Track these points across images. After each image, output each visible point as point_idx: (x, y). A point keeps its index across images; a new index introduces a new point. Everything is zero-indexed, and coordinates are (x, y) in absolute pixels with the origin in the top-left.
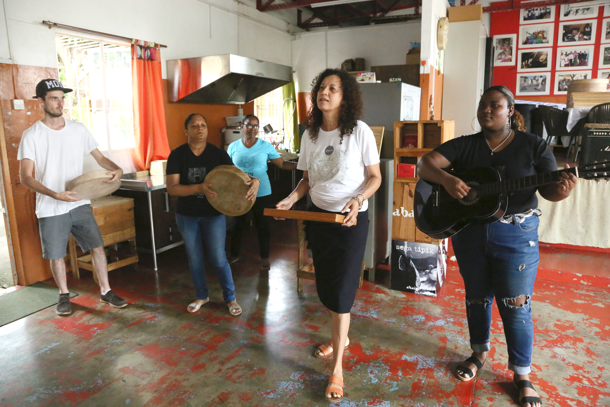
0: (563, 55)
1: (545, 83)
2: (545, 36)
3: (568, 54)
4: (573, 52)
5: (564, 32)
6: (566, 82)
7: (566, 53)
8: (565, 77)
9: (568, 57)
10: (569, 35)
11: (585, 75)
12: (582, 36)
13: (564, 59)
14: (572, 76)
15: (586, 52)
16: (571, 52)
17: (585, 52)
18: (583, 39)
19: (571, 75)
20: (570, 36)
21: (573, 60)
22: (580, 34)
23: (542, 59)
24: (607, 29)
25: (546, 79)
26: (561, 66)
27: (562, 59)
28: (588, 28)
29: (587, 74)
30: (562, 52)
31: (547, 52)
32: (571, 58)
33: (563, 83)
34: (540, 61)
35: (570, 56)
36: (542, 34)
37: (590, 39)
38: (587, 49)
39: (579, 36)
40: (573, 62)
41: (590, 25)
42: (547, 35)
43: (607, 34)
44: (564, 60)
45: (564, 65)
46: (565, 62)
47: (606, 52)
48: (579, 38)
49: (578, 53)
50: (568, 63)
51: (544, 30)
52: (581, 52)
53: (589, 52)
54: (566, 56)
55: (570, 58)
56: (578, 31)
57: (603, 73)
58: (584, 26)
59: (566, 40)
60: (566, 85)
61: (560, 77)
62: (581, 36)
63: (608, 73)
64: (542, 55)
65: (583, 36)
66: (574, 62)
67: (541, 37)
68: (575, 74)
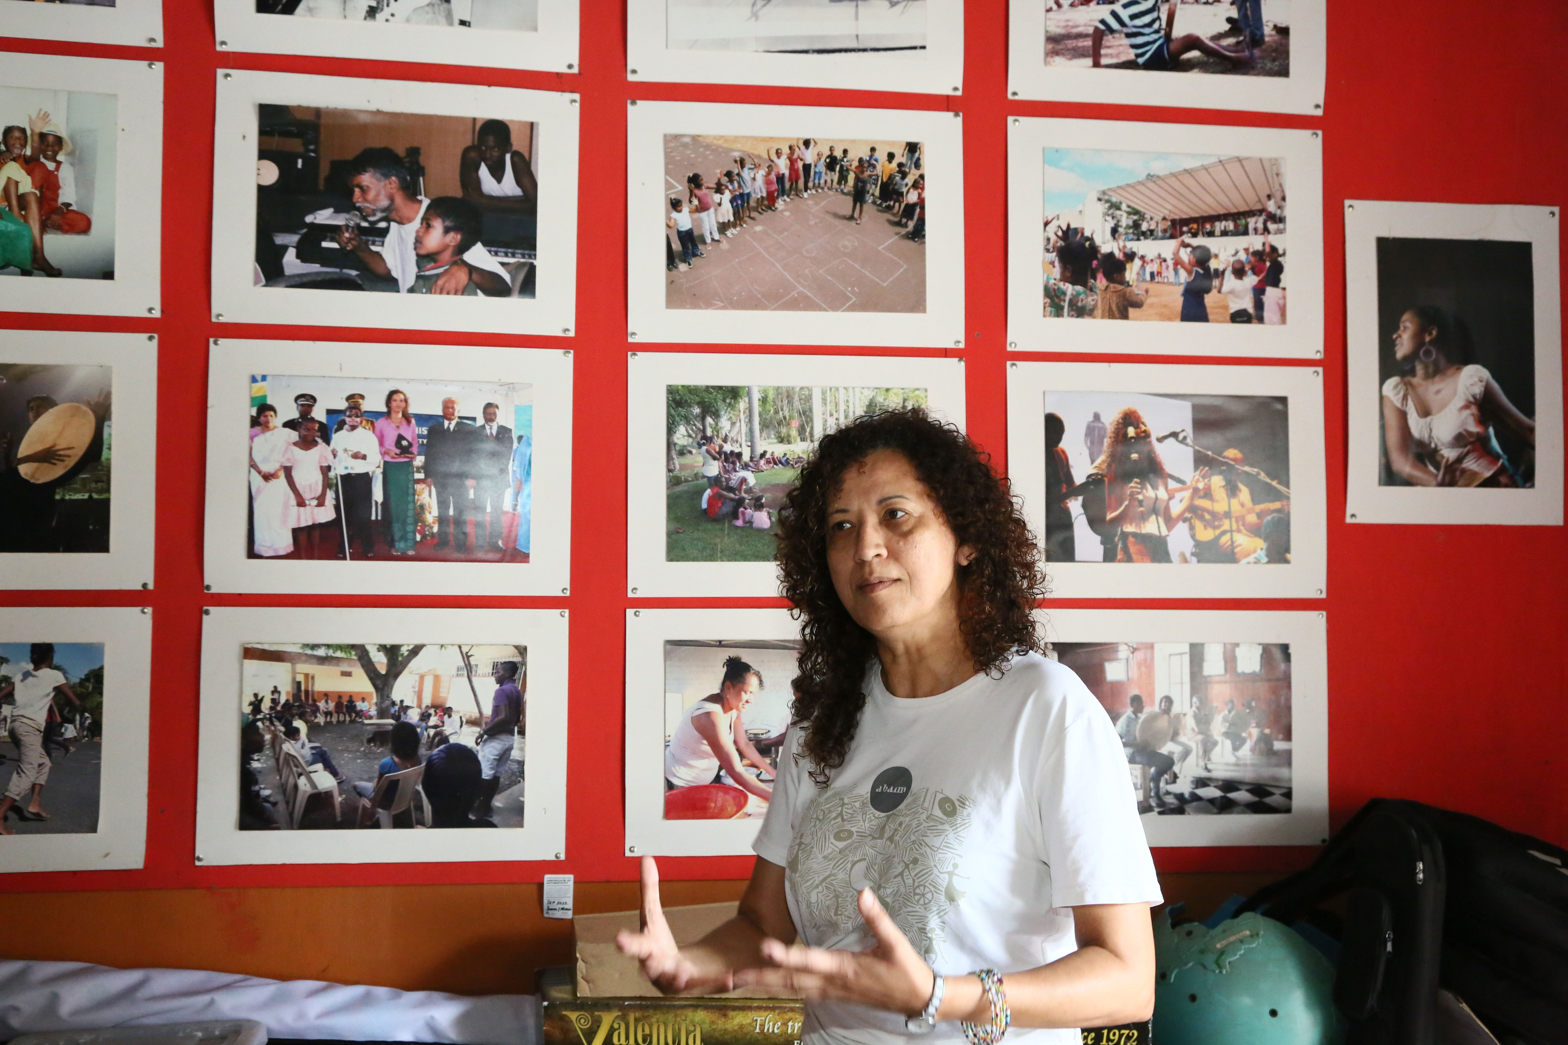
0: (277, 421)
1: (96, 729)
2: (68, 194)
3: (319, 414)
4: (374, 403)
5: (271, 174)
6: (314, 730)
7: (306, 401)
8: (303, 668)
9: (319, 453)
10: (324, 217)
11: (509, 655)
12: (454, 238)
13: (288, 471)
14: (380, 660)
15: (503, 418)
16: (354, 400)
17: (489, 411)
18: (462, 276)
19: (361, 652)
20: (332, 231)
21: (378, 494)
22: (427, 223)
23: (47, 456)
24: (675, 205)
25: (96, 677)
26: (258, 548)
27: (266, 468)
28: (498, 174)
29: (522, 651)
30: (259, 389)
31: (106, 372)
32: (358, 467)
33: (293, 733)
34: (24, 470)
35: (340, 439)
36: (30, 164)
37: (528, 286)
38: (511, 387)
39: (418, 242)
40: (375, 514)
41: (518, 142)
42: (85, 182)
43: (671, 259)
44: (282, 480)
45: (286, 543)
46: (301, 503)
47: (681, 436)
48: (425, 259)
49: (422, 419)
50: (326, 514)
51: (58, 126)
52: (448, 406)
53: (523, 411)
54: (306, 443)
55: (343, 466)
56: (411, 192)
57: (674, 645)
58: (467, 140)
59: (291, 261)
60: (321, 757)
61: (252, 665)
62: (436, 238)
63: (720, 644)
64: (44, 403)
65: (464, 247)
66: (385, 504)
67: (22, 200)
68: (406, 640)
